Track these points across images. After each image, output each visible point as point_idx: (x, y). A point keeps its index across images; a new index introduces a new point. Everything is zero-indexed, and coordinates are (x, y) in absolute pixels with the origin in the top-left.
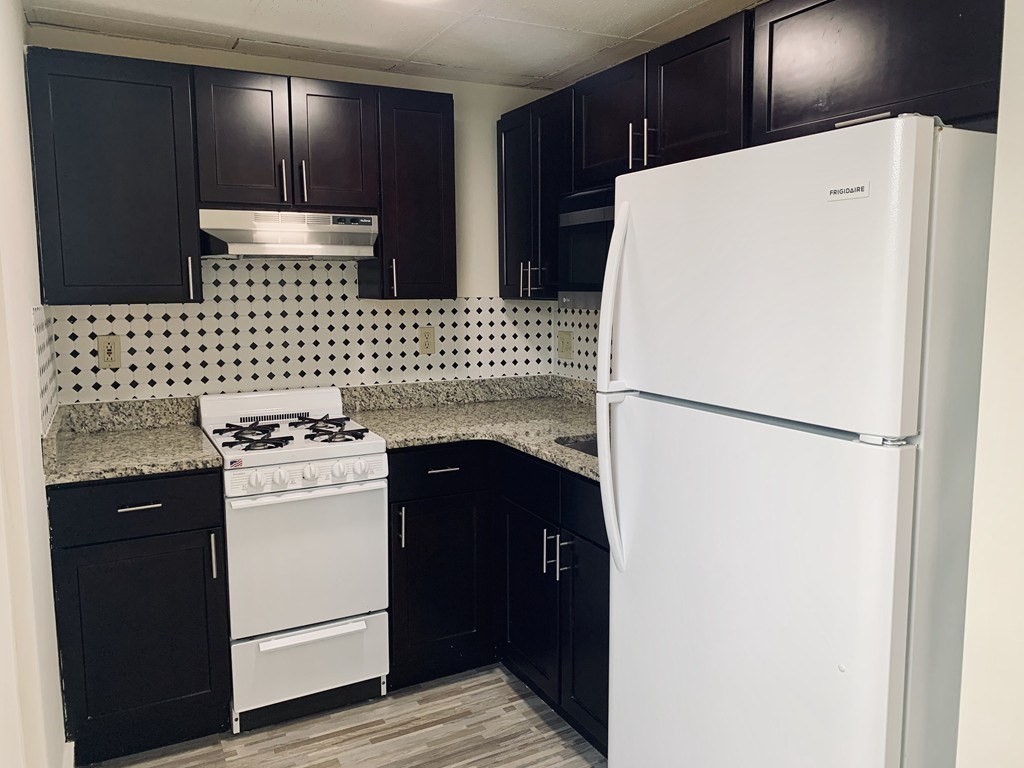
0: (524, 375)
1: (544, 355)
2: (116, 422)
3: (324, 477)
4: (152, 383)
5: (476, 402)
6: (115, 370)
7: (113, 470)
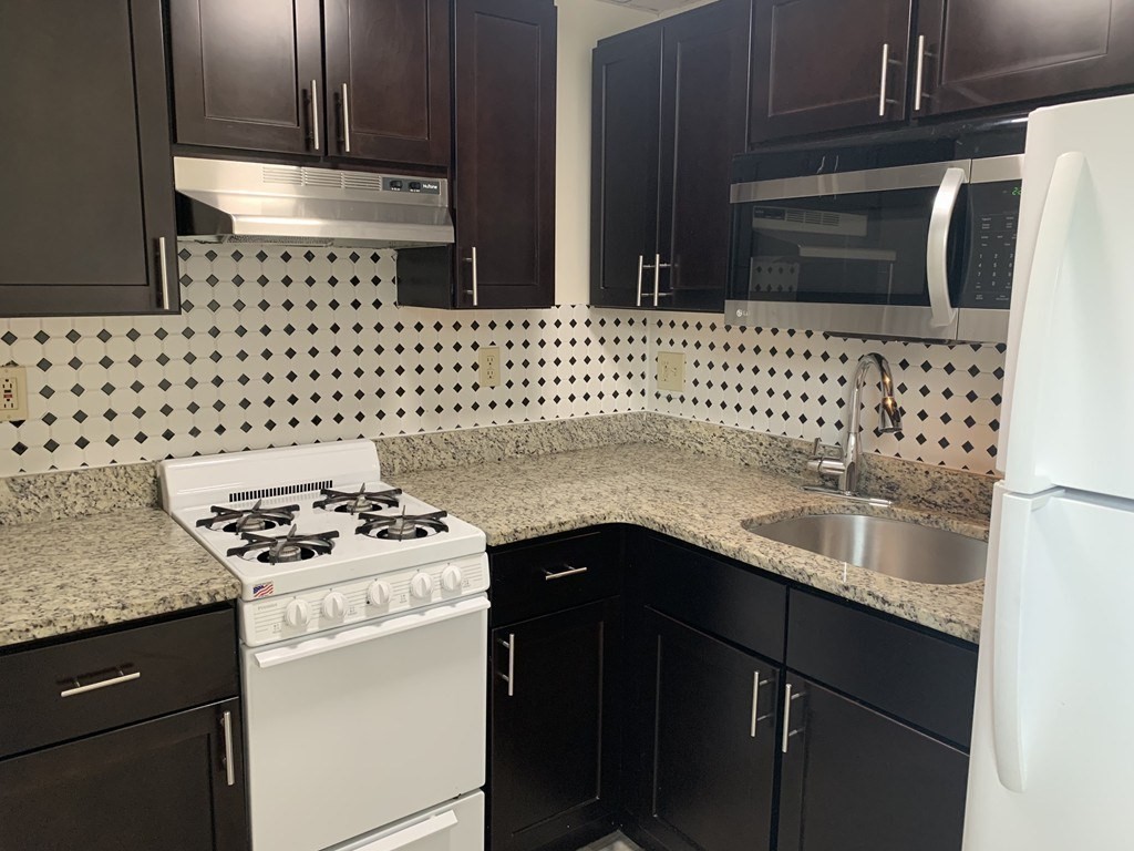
0: (612, 413)
1: (636, 384)
2: (22, 509)
3: (399, 598)
4: (82, 443)
5: (554, 452)
6: (18, 424)
7: (50, 622)
